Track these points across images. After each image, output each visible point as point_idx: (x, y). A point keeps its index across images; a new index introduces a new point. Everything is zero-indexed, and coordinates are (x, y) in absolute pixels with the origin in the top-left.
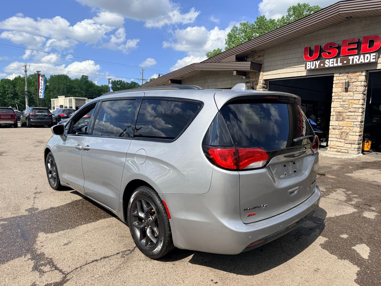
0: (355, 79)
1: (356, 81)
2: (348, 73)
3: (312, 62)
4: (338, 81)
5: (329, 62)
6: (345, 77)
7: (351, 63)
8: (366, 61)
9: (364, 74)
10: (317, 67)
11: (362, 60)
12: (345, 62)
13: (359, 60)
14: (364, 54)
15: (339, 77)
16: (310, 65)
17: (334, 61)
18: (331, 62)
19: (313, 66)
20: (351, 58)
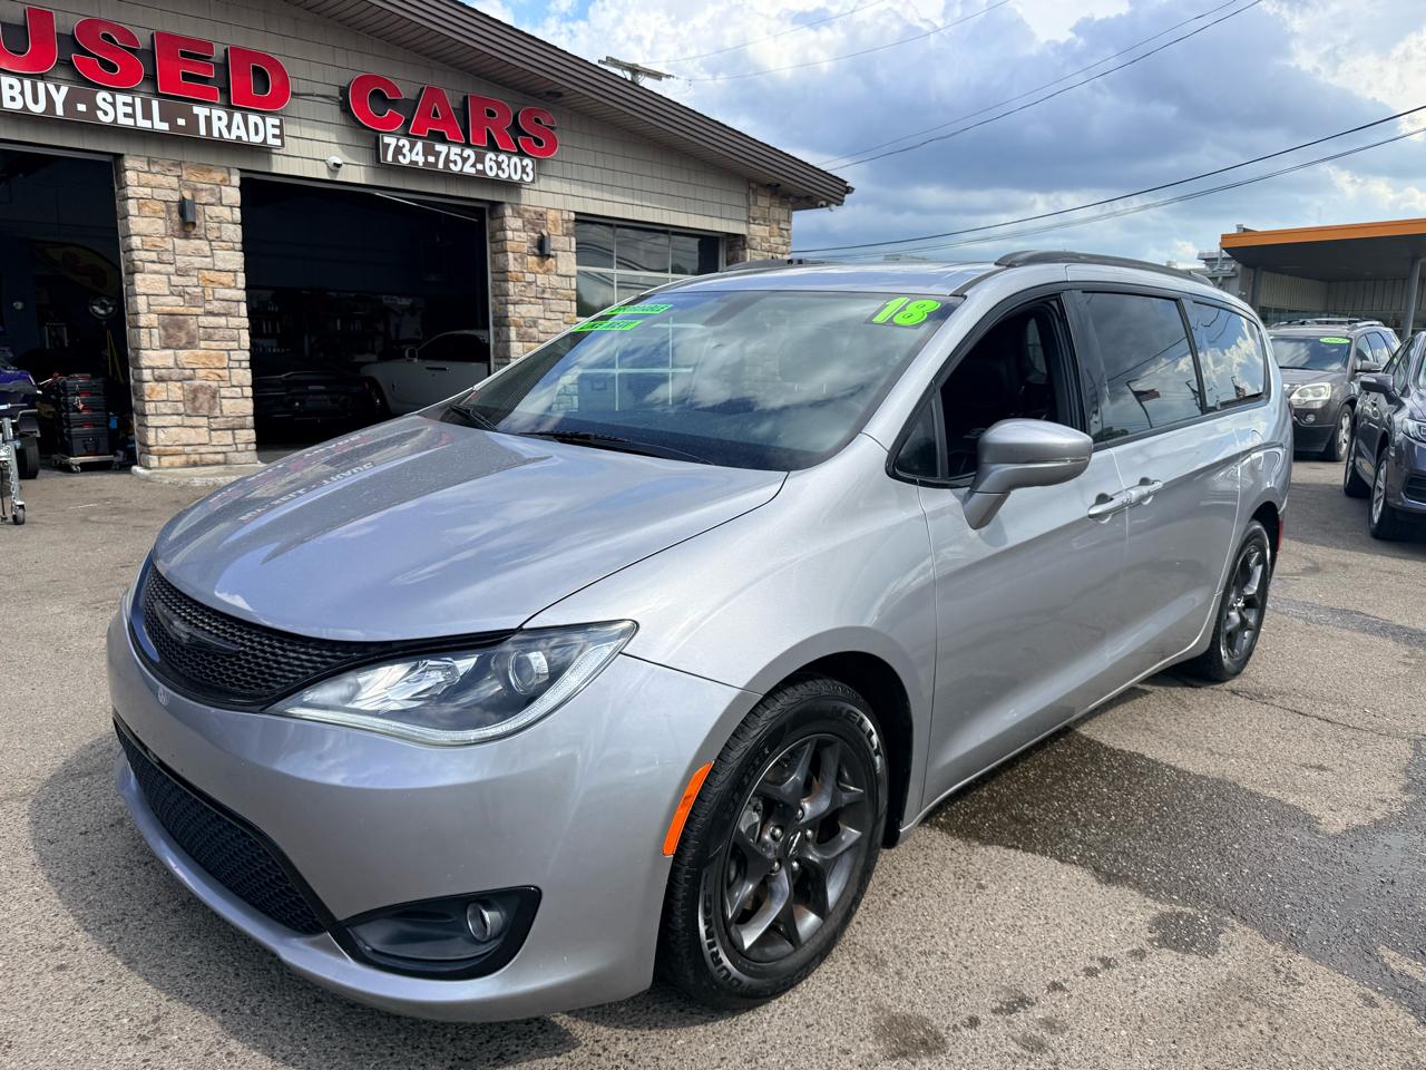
0: (212, 195)
1: (213, 200)
2: (179, 164)
3: (27, 83)
4: (148, 191)
5: (113, 104)
6: (174, 182)
7: (203, 132)
8: (257, 140)
9: (236, 180)
10: (60, 111)
11: (238, 133)
12: (181, 122)
13: (229, 127)
14: (245, 111)
15: (150, 176)
16: (22, 93)
17: (133, 105)
18: (121, 109)
19: (36, 101)
20: (201, 111)
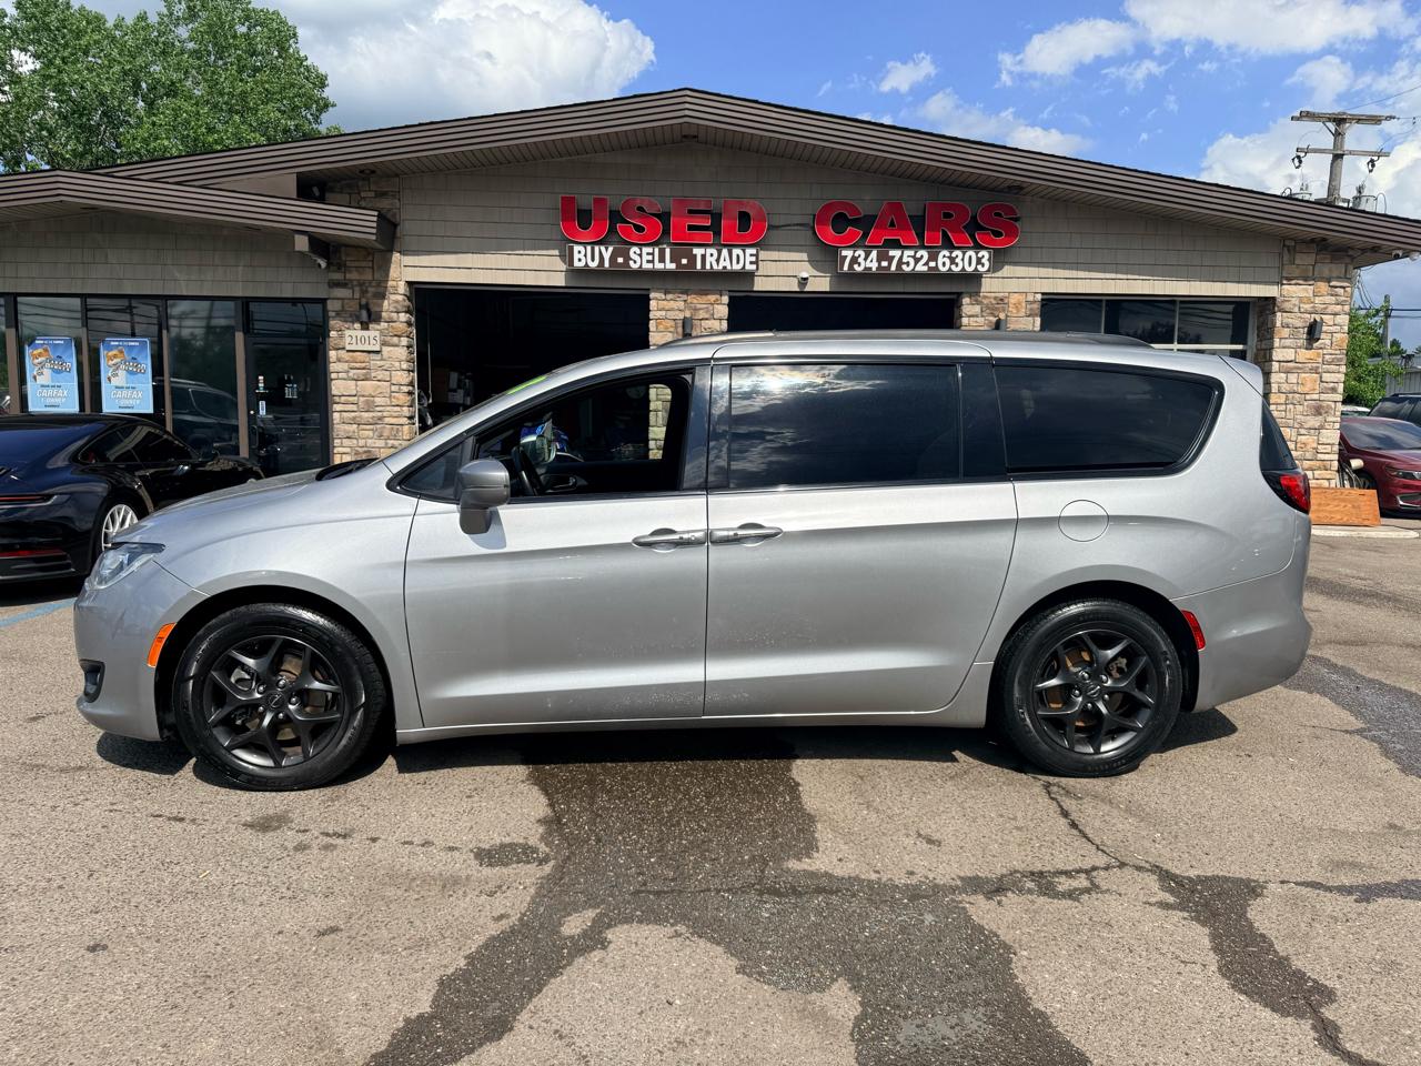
0: (707, 312)
1: (707, 316)
2: (686, 292)
3: (589, 248)
4: (663, 313)
5: (640, 255)
6: (681, 305)
7: (699, 266)
8: (737, 267)
9: (725, 299)
10: (607, 265)
11: (725, 263)
12: (684, 261)
13: (718, 261)
14: (730, 247)
15: (665, 302)
16: (585, 256)
17: (653, 254)
18: (645, 257)
19: (593, 260)
20: (698, 252)
